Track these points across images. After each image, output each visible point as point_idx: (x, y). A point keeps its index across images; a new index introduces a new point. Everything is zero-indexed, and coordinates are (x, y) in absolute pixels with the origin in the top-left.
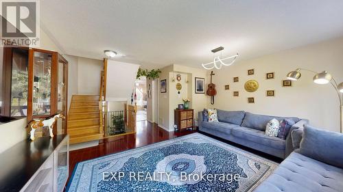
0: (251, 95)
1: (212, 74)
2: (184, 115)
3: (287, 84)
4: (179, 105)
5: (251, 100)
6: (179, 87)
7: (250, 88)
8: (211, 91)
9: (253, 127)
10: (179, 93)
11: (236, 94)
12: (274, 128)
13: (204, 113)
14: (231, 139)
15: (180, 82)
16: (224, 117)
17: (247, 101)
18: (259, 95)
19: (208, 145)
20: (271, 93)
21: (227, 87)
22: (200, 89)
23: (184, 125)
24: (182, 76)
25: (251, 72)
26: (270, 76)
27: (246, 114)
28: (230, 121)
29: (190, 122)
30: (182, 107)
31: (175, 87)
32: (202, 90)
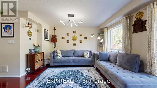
0: (74, 42)
1: (54, 29)
3: (86, 38)
4: (30, 50)
5: (75, 45)
6: (30, 34)
7: (74, 39)
9: (79, 56)
10: (30, 39)
11: (68, 42)
12: (87, 56)
13: (54, 53)
15: (31, 30)
16: (65, 54)
17: (73, 45)
18: (77, 42)
20: (81, 42)
21: (63, 38)
24: (33, 24)
25: (74, 32)
26: (81, 35)
27: (75, 51)
28: (68, 55)
29: (42, 61)
30: (33, 51)
31: (27, 33)
32: (47, 39)
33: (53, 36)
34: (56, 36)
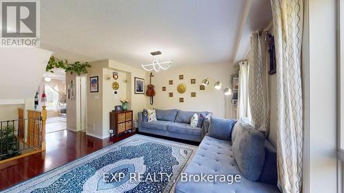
0: (181, 96)
1: (151, 75)
2: (121, 117)
3: (202, 88)
4: (116, 107)
5: (181, 100)
6: (116, 86)
7: (181, 90)
8: (151, 92)
10: (116, 93)
11: (171, 95)
12: (195, 121)
13: (144, 114)
14: (167, 134)
15: (117, 81)
16: (161, 116)
17: (178, 100)
18: (186, 95)
19: (148, 145)
20: (193, 95)
21: (164, 89)
22: (140, 89)
23: (122, 128)
24: (119, 74)
25: (181, 77)
26: (193, 81)
27: (178, 112)
28: (166, 119)
29: (128, 124)
30: (119, 109)
31: (111, 86)
32: (142, 91)
33: (148, 86)
34: (153, 86)
